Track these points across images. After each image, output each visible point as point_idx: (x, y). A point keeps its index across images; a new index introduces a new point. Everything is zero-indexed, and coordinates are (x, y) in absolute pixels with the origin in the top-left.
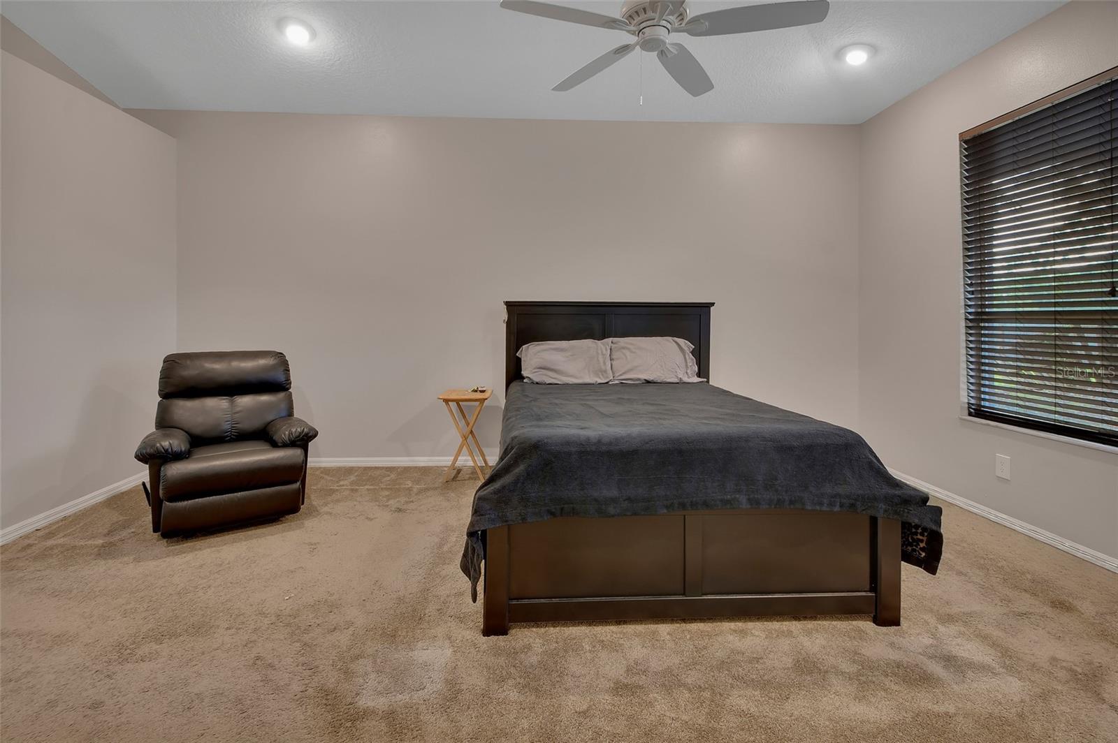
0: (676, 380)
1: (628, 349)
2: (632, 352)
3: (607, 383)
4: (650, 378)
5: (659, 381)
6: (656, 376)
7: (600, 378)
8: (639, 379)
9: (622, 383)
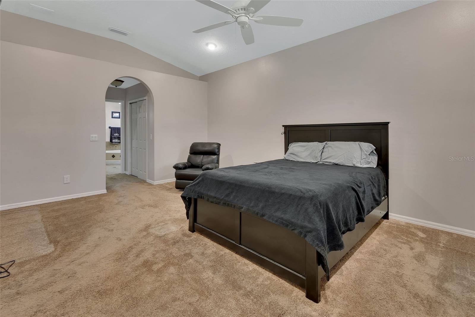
0: (352, 165)
1: (331, 147)
2: (333, 149)
3: (317, 163)
4: (337, 163)
5: (341, 164)
6: (340, 162)
7: (314, 160)
8: (330, 162)
9: (323, 164)
